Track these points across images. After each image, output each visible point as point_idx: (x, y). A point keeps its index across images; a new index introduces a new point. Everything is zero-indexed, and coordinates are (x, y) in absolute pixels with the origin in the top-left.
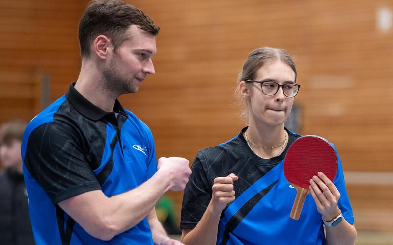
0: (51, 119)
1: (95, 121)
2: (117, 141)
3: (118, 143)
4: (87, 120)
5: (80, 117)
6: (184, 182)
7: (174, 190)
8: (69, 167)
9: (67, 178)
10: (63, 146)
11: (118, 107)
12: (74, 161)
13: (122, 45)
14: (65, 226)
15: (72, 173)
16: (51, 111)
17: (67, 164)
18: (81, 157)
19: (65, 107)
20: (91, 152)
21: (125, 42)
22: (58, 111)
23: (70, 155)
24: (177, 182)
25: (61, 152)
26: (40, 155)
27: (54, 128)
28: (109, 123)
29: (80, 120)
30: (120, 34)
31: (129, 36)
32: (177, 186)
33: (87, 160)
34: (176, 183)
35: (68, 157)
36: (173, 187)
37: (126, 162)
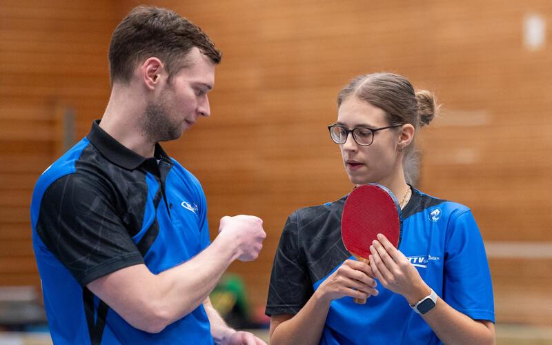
0: (73, 169)
1: (131, 171)
2: (161, 197)
3: (163, 199)
4: (120, 169)
5: (111, 166)
6: (256, 248)
7: (242, 260)
8: (100, 234)
9: (99, 249)
10: (91, 205)
11: (159, 151)
12: (107, 225)
13: (178, 74)
14: (96, 317)
15: (106, 243)
16: (71, 158)
17: (98, 230)
18: (116, 219)
19: (89, 153)
20: (129, 212)
21: (183, 70)
22: (79, 158)
23: (101, 218)
24: (246, 248)
25: (89, 214)
26: (59, 219)
27: (78, 180)
28: (149, 173)
29: (110, 169)
30: (178, 59)
31: (190, 63)
32: (246, 254)
33: (124, 224)
34: (245, 250)
35: (98, 220)
36: (241, 256)
37: (174, 226)
